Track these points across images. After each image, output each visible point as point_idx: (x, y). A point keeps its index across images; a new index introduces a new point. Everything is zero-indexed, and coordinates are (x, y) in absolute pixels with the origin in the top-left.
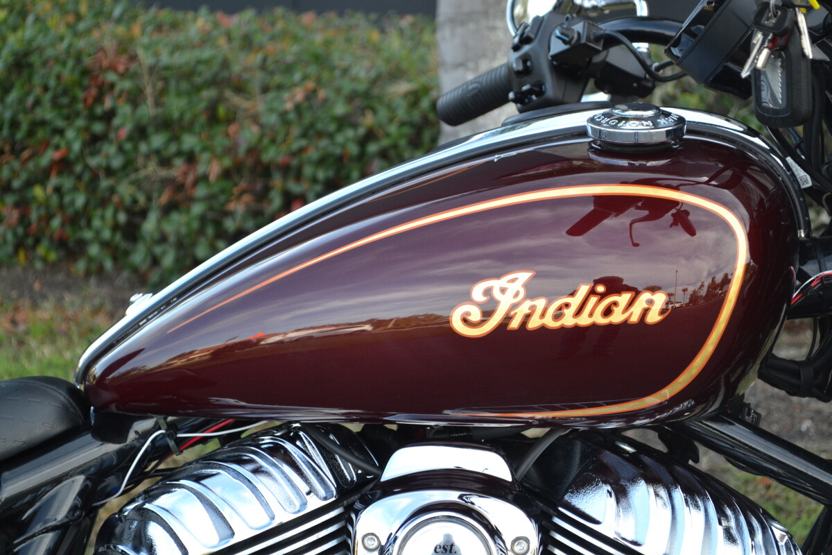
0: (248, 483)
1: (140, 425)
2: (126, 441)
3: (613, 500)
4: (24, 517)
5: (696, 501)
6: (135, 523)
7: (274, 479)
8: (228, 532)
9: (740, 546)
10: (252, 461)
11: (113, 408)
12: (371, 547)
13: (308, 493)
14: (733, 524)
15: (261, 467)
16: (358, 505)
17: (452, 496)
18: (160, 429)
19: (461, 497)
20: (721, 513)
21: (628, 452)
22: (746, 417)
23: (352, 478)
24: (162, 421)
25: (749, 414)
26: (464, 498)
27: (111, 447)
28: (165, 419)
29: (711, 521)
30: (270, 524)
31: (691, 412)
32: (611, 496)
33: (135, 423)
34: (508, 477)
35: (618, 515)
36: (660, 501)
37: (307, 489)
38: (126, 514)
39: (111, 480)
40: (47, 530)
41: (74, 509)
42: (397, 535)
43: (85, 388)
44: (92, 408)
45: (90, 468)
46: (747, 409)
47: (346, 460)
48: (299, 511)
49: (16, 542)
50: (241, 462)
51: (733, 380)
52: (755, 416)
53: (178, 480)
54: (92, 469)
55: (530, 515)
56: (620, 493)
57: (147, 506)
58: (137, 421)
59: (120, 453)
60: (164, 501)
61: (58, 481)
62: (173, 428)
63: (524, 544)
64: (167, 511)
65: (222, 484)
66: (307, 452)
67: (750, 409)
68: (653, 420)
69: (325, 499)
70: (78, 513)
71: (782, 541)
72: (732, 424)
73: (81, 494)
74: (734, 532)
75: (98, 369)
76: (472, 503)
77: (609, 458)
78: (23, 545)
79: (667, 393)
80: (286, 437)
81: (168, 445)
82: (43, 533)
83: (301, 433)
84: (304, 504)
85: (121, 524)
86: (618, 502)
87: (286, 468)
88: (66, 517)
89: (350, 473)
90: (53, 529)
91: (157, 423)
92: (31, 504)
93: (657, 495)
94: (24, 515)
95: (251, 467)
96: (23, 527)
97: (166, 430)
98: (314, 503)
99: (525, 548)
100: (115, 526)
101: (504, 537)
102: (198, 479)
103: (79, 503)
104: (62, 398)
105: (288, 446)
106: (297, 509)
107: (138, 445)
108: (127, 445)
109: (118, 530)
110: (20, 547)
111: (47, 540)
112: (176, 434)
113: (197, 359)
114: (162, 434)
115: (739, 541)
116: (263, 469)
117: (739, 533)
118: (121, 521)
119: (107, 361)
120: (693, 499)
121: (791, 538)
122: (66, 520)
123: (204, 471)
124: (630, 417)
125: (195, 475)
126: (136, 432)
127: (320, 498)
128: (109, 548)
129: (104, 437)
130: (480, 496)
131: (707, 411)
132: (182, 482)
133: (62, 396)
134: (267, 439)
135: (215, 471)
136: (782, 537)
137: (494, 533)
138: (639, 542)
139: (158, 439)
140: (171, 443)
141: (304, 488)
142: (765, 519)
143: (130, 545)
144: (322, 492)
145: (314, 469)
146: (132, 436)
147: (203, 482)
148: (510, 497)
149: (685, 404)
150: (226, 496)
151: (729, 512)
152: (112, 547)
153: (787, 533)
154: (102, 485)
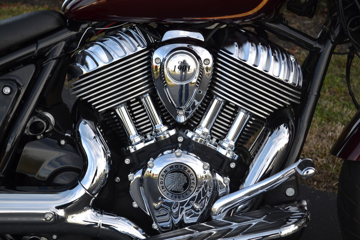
0: (118, 43)
1: (83, 26)
2: (79, 31)
3: (237, 48)
4: (46, 55)
5: (265, 48)
6: (82, 56)
7: (126, 41)
8: (111, 58)
9: (279, 62)
10: (119, 36)
11: (74, 19)
12: (158, 62)
13: (138, 46)
14: (277, 55)
15: (122, 37)
16: (154, 50)
17: (185, 45)
18: (90, 27)
19: (188, 46)
20: (273, 52)
21: (243, 32)
22: (283, 22)
23: (152, 42)
24: (90, 24)
25: (284, 21)
26: (190, 46)
27: (74, 33)
28: (91, 23)
29: (270, 54)
30: (125, 55)
31: (264, 18)
32: (237, 47)
33: (82, 25)
34: (203, 40)
35: (239, 52)
36: (253, 48)
37: (138, 45)
38: (79, 53)
39: (74, 44)
40: (54, 59)
41: (62, 53)
42: (166, 58)
43: (65, 13)
44: (68, 20)
45: (67, 39)
46: (284, 20)
47: (150, 36)
48: (135, 51)
49: (43, 63)
50: (116, 36)
51: (278, 7)
52: (287, 22)
53: (96, 42)
54: (68, 40)
55: (210, 52)
56: (240, 46)
57: (85, 50)
58: (82, 24)
59: (76, 34)
60: (91, 49)
61: (56, 43)
62: (94, 26)
63: (208, 61)
64: (92, 52)
65: (109, 43)
66: (137, 33)
67: (285, 20)
68: (251, 20)
69: (143, 47)
70: (63, 54)
71: (293, 61)
72: (279, 24)
73: (64, 48)
74: (277, 57)
75: (68, 7)
76: (192, 48)
77: (237, 33)
78: (46, 64)
79: (255, 10)
80: (131, 28)
81: (93, 33)
82: (52, 60)
83: (136, 27)
84: (136, 49)
85: (77, 57)
86: (239, 48)
87: (131, 38)
88: (60, 55)
89: (152, 40)
90: (56, 59)
91: (88, 25)
92: (48, 51)
93: (252, 45)
94: (46, 54)
95: (119, 37)
96: (46, 58)
97: (92, 27)
98: (140, 49)
99: (208, 62)
100: (75, 58)
101: (202, 60)
102: (102, 42)
103: (63, 51)
104: (57, 17)
105: (132, 31)
106: (134, 51)
107: (83, 32)
108: (79, 32)
109: (76, 59)
110: (45, 64)
111: (53, 63)
112: (95, 28)
113: (102, 2)
114: (90, 28)
115: (279, 60)
116: (123, 38)
117: (279, 58)
118: (77, 56)
119: (71, 4)
120: (264, 47)
121: (296, 60)
122: (59, 56)
123: (104, 39)
124: (243, 18)
125: (101, 41)
126: (82, 28)
127: (141, 47)
128: (73, 64)
129: (71, 29)
130: (195, 46)
131: (270, 18)
132: (97, 43)
133: (57, 16)
134: (124, 29)
135: (107, 39)
136: (293, 60)
137: (199, 58)
138: (246, 60)
139: (89, 30)
140: (94, 32)
141: (136, 44)
142: (288, 54)
143: (80, 63)
144: (142, 46)
145: (140, 38)
146: (81, 29)
147: (103, 42)
148: (204, 46)
149: (262, 14)
150: (111, 47)
151: (276, 51)
152: (74, 64)
153: (295, 58)
154: (71, 45)
